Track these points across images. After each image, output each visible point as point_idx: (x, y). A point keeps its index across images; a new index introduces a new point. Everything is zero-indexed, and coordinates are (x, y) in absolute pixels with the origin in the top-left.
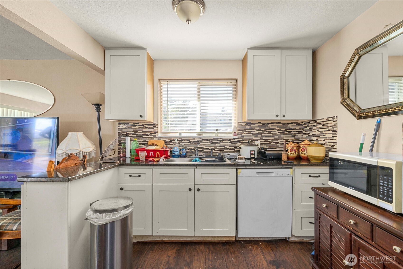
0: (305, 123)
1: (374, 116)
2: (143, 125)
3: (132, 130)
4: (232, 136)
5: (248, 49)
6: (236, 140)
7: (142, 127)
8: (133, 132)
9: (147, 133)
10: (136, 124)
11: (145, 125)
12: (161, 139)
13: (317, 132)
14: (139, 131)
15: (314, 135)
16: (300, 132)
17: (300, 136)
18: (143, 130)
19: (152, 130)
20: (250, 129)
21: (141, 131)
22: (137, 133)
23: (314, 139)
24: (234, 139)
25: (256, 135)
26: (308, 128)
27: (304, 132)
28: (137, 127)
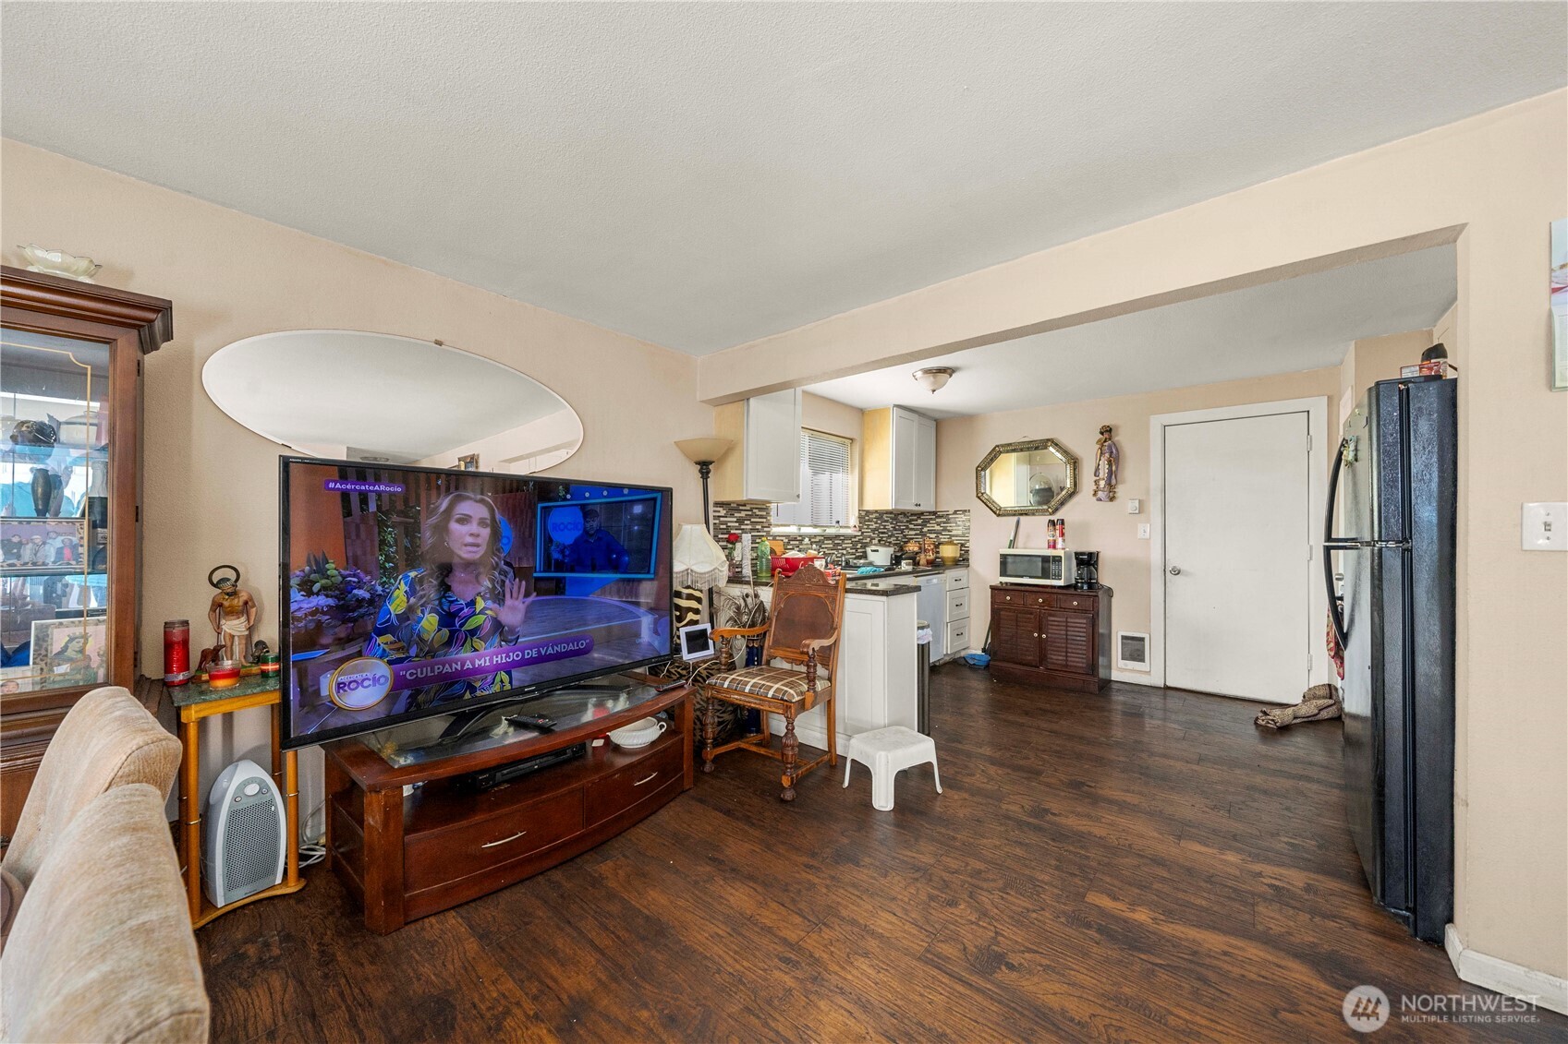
0: (912, 515)
1: (1014, 515)
2: (751, 510)
3: (735, 520)
4: (849, 532)
5: (896, 406)
6: (857, 539)
7: (750, 513)
8: (737, 524)
9: (757, 527)
10: (741, 508)
11: (754, 511)
12: (778, 538)
13: (937, 528)
14: (746, 522)
15: (930, 531)
16: (907, 528)
17: (906, 532)
18: (752, 520)
19: (764, 520)
20: (869, 521)
21: (748, 522)
22: (743, 527)
23: (933, 536)
24: (855, 536)
25: (873, 531)
26: (920, 521)
27: (911, 526)
28: (743, 514)
